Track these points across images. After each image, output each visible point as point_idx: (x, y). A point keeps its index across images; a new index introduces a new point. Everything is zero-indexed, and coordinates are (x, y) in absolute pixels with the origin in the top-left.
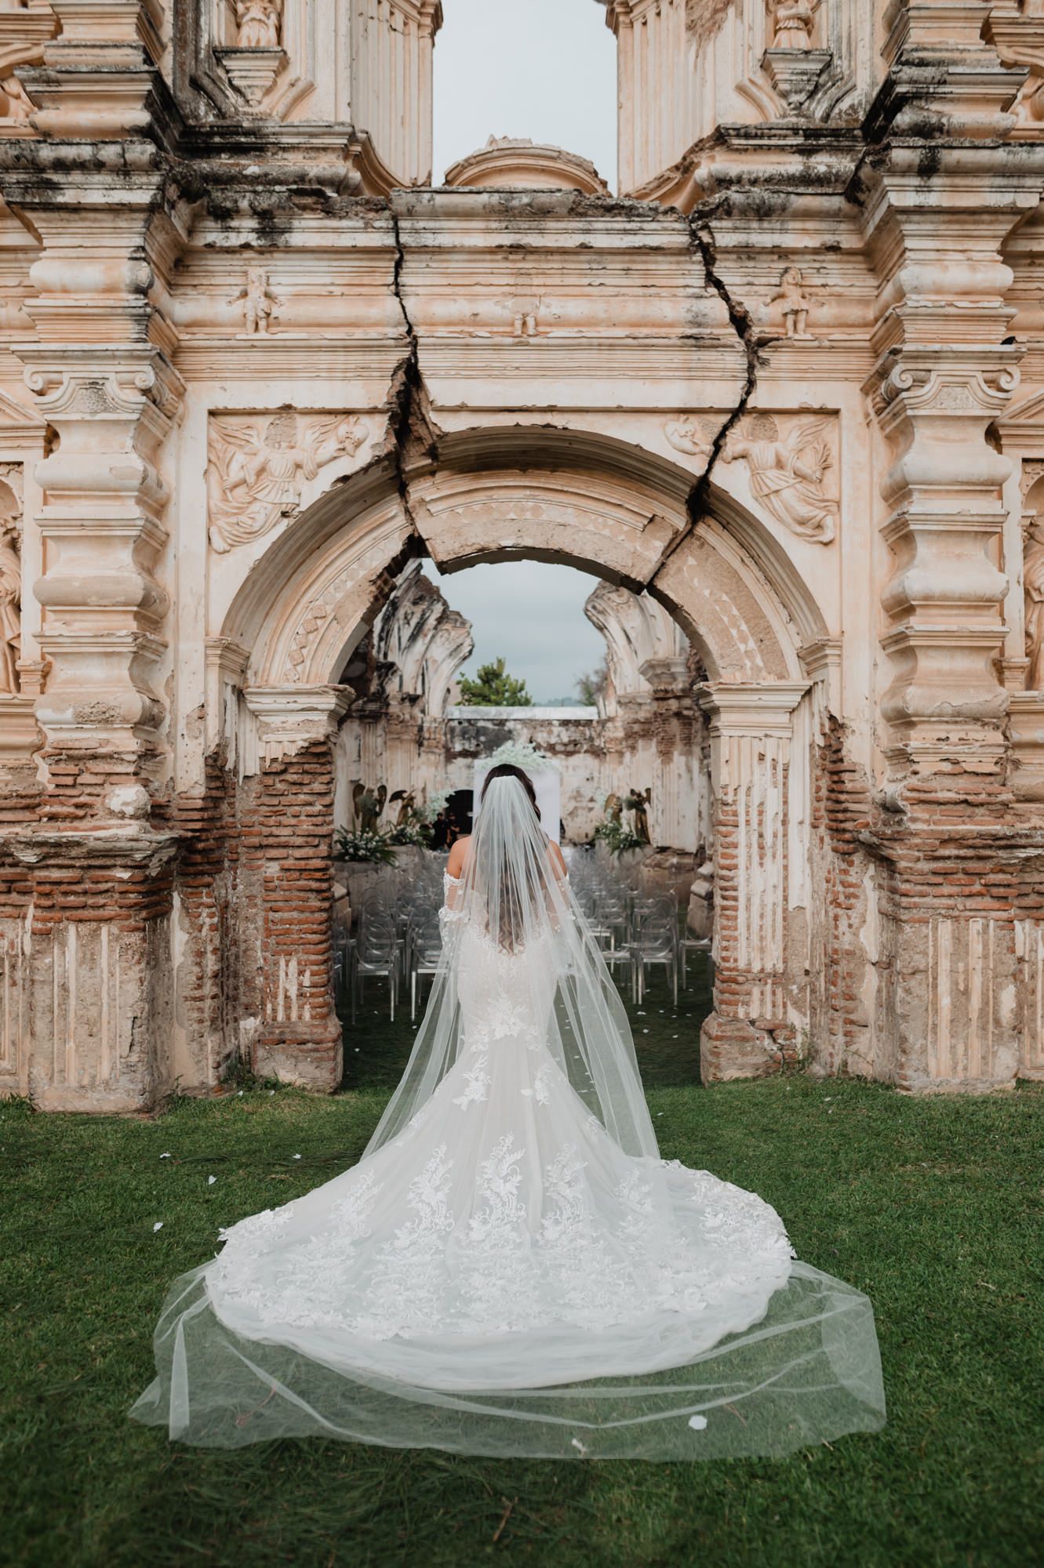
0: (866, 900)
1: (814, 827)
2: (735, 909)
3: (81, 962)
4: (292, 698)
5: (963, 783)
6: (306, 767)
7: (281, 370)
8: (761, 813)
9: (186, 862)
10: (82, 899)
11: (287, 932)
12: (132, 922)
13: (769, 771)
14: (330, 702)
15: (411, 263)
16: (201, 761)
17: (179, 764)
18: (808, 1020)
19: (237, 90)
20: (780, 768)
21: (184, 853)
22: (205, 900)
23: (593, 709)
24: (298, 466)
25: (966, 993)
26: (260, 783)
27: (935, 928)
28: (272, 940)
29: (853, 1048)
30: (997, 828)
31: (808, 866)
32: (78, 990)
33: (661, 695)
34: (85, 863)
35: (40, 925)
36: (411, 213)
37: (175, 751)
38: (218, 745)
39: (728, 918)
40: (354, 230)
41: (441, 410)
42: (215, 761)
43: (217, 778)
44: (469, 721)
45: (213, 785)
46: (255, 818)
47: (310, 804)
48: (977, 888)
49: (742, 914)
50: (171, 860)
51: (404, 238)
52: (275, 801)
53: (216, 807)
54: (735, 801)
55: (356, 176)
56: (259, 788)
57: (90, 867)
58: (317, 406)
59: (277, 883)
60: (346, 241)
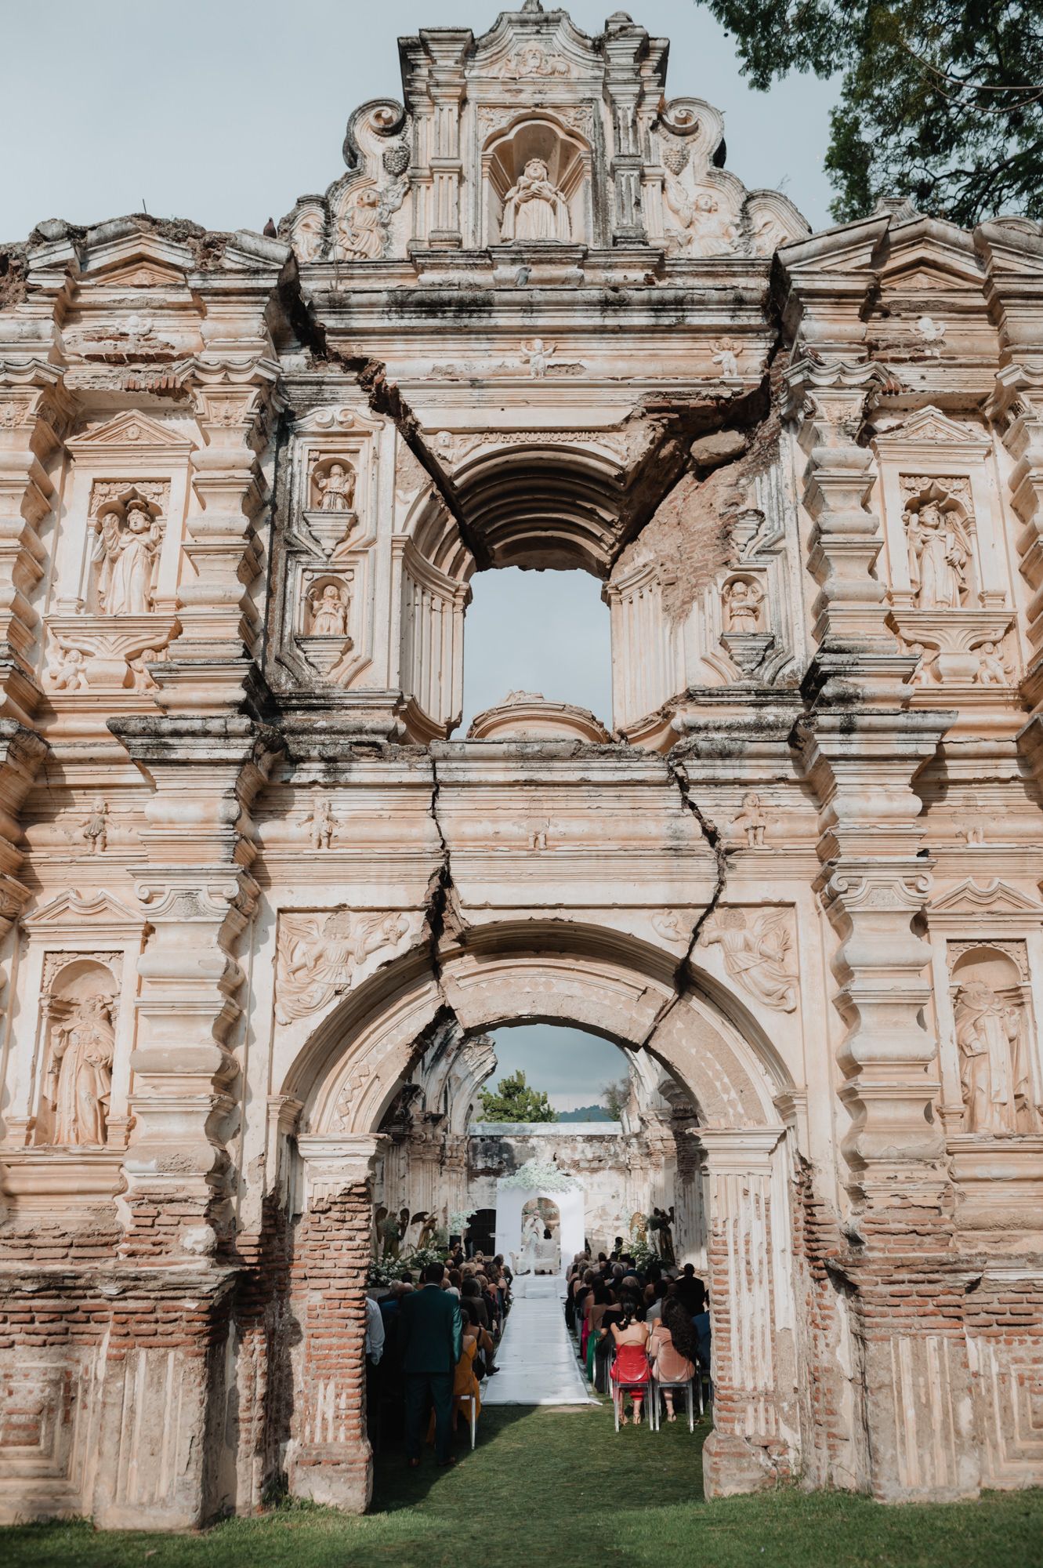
0: (840, 1321)
1: (795, 1254)
2: (728, 1331)
3: (150, 1385)
4: (338, 1146)
5: (911, 1214)
6: (348, 1206)
7: (338, 877)
8: (747, 1243)
9: (243, 1294)
10: (153, 1326)
11: (326, 1357)
12: (196, 1348)
13: (753, 1205)
14: (371, 1148)
15: (444, 793)
16: (260, 1203)
17: (241, 1206)
18: (799, 1436)
19: (312, 665)
20: (762, 1202)
21: (242, 1286)
22: (256, 1328)
23: (618, 1124)
24: (350, 953)
25: (928, 1405)
26: (308, 1218)
27: (896, 1346)
28: (313, 1365)
29: (837, 1461)
30: (943, 1255)
31: (791, 1290)
32: (144, 1411)
34: (159, 1294)
36: (446, 758)
37: (238, 1195)
38: (274, 1188)
39: (722, 1339)
40: (401, 770)
41: (469, 908)
42: (271, 1202)
43: (273, 1217)
44: (491, 1137)
45: (268, 1223)
46: (301, 1251)
47: (350, 1239)
48: (930, 1308)
49: (734, 1335)
50: (231, 1290)
51: (440, 776)
52: (320, 1236)
53: (269, 1243)
54: (724, 1233)
55: (403, 727)
56: (307, 1225)
57: (163, 1298)
58: (367, 905)
59: (319, 1311)
60: (394, 778)
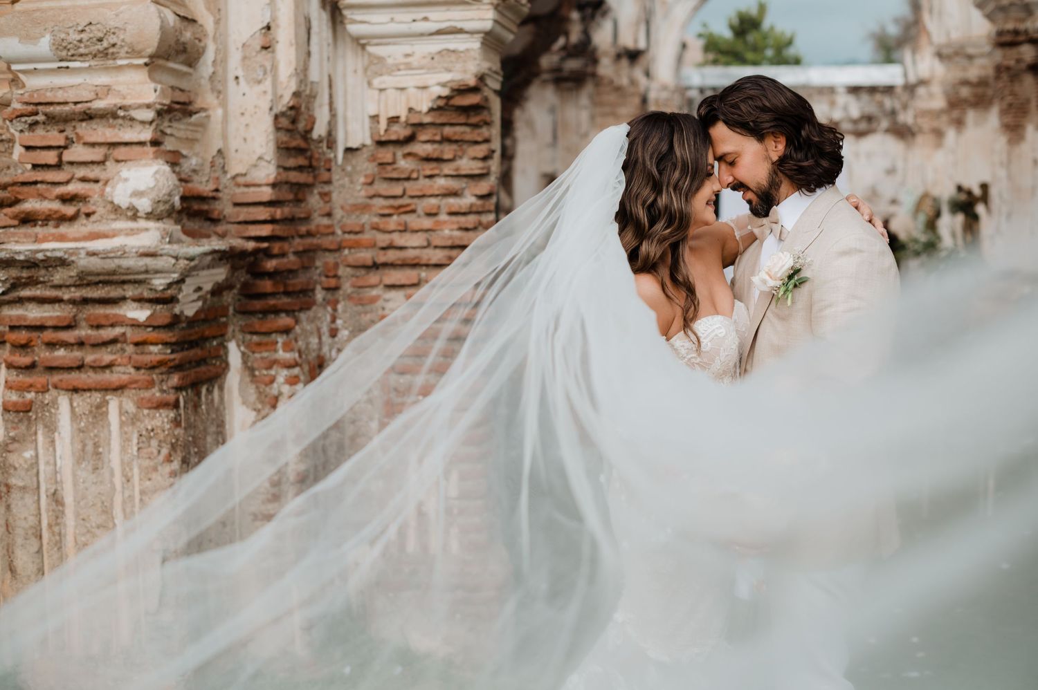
3: (80, 458)
4: (420, 13)
6: (448, 131)
9: (249, 293)
10: (78, 353)
12: (156, 393)
14: (484, 17)
16: (267, 123)
17: (232, 127)
21: (243, 276)
22: (282, 354)
23: (896, 69)
26: (373, 158)
32: (77, 502)
33: (1008, 38)
34: (77, 294)
35: (14, 397)
37: (224, 104)
38: (296, 94)
42: (294, 121)
43: (300, 151)
45: (291, 162)
46: (365, 219)
47: (455, 194)
50: (218, 291)
52: (397, 189)
53: (298, 201)
56: (371, 168)
57: (85, 301)
